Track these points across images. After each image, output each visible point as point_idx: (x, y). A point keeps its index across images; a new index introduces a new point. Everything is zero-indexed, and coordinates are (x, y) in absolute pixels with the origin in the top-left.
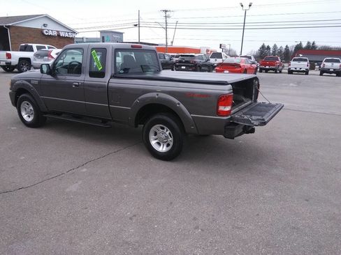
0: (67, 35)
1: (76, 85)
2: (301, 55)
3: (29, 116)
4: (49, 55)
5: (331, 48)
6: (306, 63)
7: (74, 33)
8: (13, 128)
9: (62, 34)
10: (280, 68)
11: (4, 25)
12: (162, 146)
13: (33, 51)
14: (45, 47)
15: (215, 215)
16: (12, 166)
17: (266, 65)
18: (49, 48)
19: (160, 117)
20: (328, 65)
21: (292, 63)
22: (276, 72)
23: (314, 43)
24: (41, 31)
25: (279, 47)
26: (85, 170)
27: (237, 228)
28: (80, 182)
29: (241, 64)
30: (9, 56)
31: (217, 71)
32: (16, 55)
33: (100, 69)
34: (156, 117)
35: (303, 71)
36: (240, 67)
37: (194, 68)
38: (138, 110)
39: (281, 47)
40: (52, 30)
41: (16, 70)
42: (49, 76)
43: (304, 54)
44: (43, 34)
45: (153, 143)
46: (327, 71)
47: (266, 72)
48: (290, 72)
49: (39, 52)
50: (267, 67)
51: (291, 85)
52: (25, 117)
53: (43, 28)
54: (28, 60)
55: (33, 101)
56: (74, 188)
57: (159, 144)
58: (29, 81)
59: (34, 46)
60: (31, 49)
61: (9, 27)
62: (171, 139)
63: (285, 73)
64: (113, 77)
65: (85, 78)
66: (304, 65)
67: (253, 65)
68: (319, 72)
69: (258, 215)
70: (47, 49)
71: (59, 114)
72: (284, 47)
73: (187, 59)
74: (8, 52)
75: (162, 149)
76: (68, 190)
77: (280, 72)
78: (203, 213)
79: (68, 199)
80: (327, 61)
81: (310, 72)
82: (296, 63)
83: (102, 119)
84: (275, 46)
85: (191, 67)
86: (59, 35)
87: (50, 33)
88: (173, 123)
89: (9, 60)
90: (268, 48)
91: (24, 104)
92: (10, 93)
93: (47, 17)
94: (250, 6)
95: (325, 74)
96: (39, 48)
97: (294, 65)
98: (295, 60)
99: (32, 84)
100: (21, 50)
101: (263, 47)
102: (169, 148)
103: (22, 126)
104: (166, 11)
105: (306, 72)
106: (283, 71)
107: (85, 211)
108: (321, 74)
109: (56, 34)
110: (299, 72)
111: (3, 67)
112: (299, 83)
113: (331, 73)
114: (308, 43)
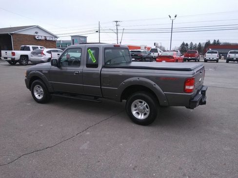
0: (51, 39)
1: (76, 73)
2: (210, 49)
3: (39, 96)
4: (41, 53)
5: (230, 44)
6: (217, 55)
7: (56, 37)
8: (28, 104)
9: (48, 39)
10: (198, 58)
11: (9, 33)
12: (140, 115)
13: (29, 50)
14: (38, 48)
15: (194, 165)
16: (36, 131)
17: (188, 56)
18: (41, 48)
19: (140, 94)
20: (232, 56)
21: (207, 54)
22: (196, 61)
23: (218, 41)
24: (34, 37)
25: (194, 44)
26: (88, 133)
27: (213, 174)
28: (88, 142)
29: (174, 56)
30: (13, 54)
31: (157, 61)
32: (19, 53)
33: (94, 62)
34: (136, 94)
35: (215, 60)
36: (173, 58)
37: (141, 59)
38: (123, 90)
39: (196, 44)
40: (41, 36)
41: (18, 63)
42: (56, 68)
43: (213, 48)
44: (35, 38)
45: (134, 113)
46: (232, 60)
47: (189, 61)
48: (206, 61)
49: (34, 51)
50: (190, 58)
51: (210, 69)
52: (37, 96)
53: (35, 34)
54: (26, 56)
55: (44, 85)
56: (85, 146)
57: (138, 113)
58: (41, 71)
59: (31, 47)
60: (28, 49)
61: (12, 34)
62: (147, 110)
63: (202, 62)
64: (104, 67)
65: (83, 68)
66: (215, 56)
67: (181, 57)
68: (225, 61)
69: (225, 164)
70: (39, 49)
71: (62, 93)
72: (198, 44)
73: (135, 53)
74: (13, 51)
75: (141, 117)
76: (81, 148)
77: (199, 61)
78: (185, 164)
79: (83, 155)
80: (231, 53)
81: (219, 61)
82: (210, 54)
83: (95, 97)
84: (191, 43)
85: (138, 59)
86: (46, 39)
87: (40, 38)
88: (149, 98)
89: (13, 57)
90: (187, 45)
91: (36, 87)
92: (26, 80)
93: (38, 27)
94: (175, 17)
95: (230, 62)
96: (34, 48)
97: (208, 56)
98: (209, 53)
99: (43, 73)
100: (21, 50)
101: (183, 44)
102: (146, 116)
103: (34, 102)
104: (117, 22)
105: (217, 61)
106: (200, 60)
107: (99, 164)
108: (227, 62)
109: (43, 38)
110: (212, 61)
111: (9, 61)
112: (215, 68)
113: (234, 61)
114: (215, 41)
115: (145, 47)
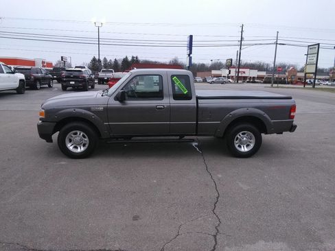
1: (160, 108)
3: (76, 147)
23: (137, 58)
25: (108, 60)
33: (185, 93)
39: (111, 60)
52: (71, 147)
72: (113, 60)
73: (75, 74)
84: (105, 58)
90: (99, 61)
91: (70, 135)
99: (92, 112)
101: (94, 59)
114: (133, 57)
115: (43, 62)
